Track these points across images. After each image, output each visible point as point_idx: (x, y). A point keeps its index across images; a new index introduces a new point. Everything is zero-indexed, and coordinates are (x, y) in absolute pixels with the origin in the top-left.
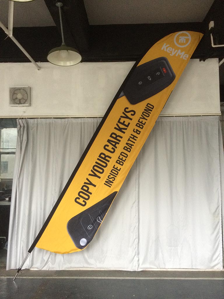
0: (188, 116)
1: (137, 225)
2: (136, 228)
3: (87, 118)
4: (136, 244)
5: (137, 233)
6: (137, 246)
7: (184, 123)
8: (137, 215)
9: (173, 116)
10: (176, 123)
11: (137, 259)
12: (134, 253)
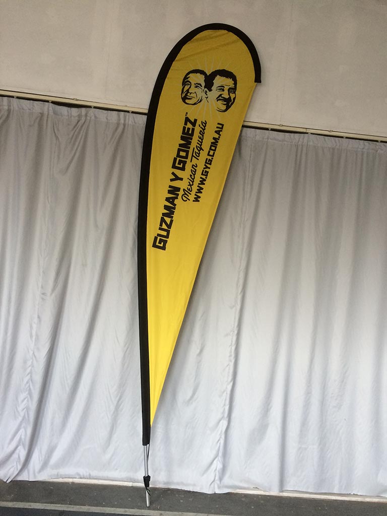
0: (377, 141)
1: (230, 387)
2: (225, 392)
3: (133, 112)
4: (222, 431)
5: (227, 408)
6: (223, 437)
7: (365, 155)
8: (232, 364)
9: (342, 137)
10: (347, 153)
11: (220, 466)
12: (214, 452)
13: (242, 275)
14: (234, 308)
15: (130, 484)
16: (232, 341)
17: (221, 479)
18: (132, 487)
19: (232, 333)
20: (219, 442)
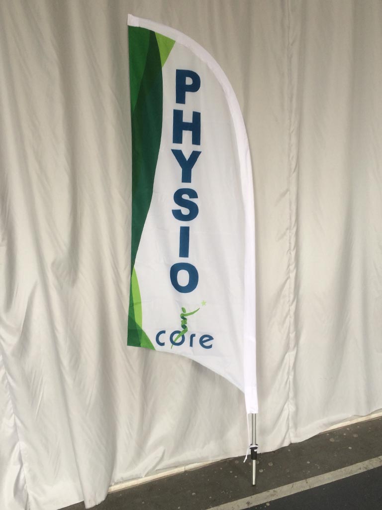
2: (289, 316)
5: (292, 336)
6: (292, 375)
11: (292, 409)
13: (294, 140)
14: (288, 193)
15: (181, 469)
16: (290, 243)
17: (296, 426)
18: (186, 472)
19: (288, 231)
20: (288, 382)
